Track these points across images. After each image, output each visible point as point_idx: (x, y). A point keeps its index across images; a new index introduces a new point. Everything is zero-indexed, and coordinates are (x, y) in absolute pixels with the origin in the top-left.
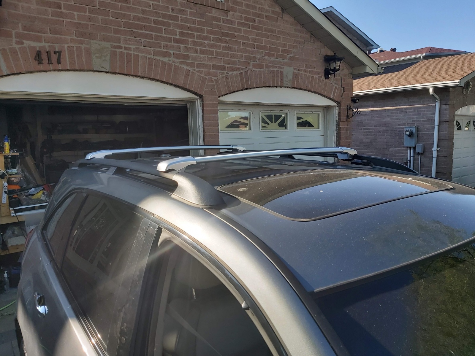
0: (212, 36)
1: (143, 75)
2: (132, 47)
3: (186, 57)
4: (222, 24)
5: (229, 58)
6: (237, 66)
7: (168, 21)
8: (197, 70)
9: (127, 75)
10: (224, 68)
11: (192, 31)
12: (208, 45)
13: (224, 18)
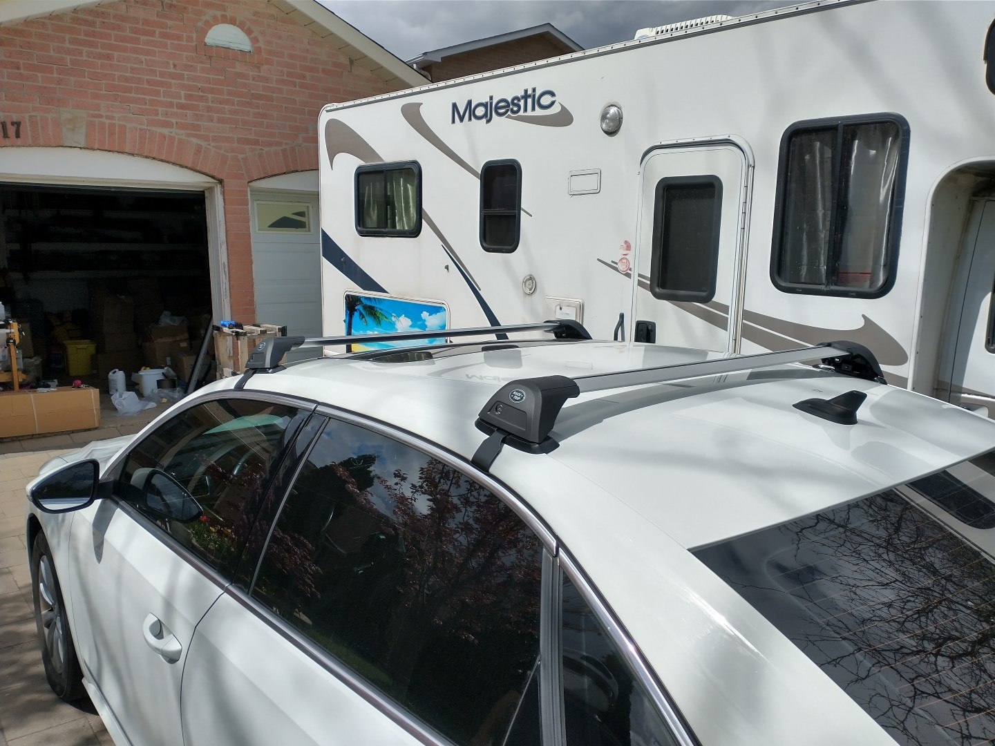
0: (236, 99)
1: (131, 152)
2: (117, 115)
3: (197, 128)
4: (251, 82)
5: (263, 128)
6: (277, 140)
7: (170, 81)
8: (213, 144)
9: (109, 151)
10: (256, 142)
11: (205, 93)
12: (229, 111)
13: (255, 73)
